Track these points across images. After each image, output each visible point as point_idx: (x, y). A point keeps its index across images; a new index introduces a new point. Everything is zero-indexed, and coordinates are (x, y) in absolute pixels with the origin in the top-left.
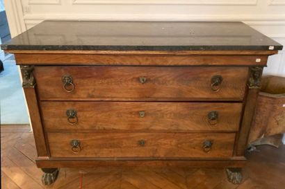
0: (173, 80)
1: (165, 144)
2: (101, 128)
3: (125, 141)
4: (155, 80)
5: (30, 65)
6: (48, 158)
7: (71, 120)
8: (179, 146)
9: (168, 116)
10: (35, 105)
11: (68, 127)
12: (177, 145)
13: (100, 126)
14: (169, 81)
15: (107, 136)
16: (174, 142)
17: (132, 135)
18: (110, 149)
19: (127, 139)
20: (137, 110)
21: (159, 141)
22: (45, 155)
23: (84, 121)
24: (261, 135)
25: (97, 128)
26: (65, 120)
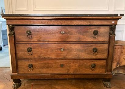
0: (77, 32)
1: (73, 66)
2: (43, 57)
3: (54, 64)
4: (68, 32)
5: (13, 25)
6: (17, 74)
7: (29, 53)
8: (80, 67)
9: (74, 51)
10: (13, 45)
11: (27, 57)
12: (78, 67)
13: (42, 56)
14: (74, 33)
15: (46, 62)
16: (77, 65)
17: (57, 61)
18: (47, 69)
19: (55, 63)
20: (60, 48)
21: (70, 64)
22: (15, 72)
23: (35, 54)
24: (117, 65)
25: (41, 57)
26: (26, 53)
